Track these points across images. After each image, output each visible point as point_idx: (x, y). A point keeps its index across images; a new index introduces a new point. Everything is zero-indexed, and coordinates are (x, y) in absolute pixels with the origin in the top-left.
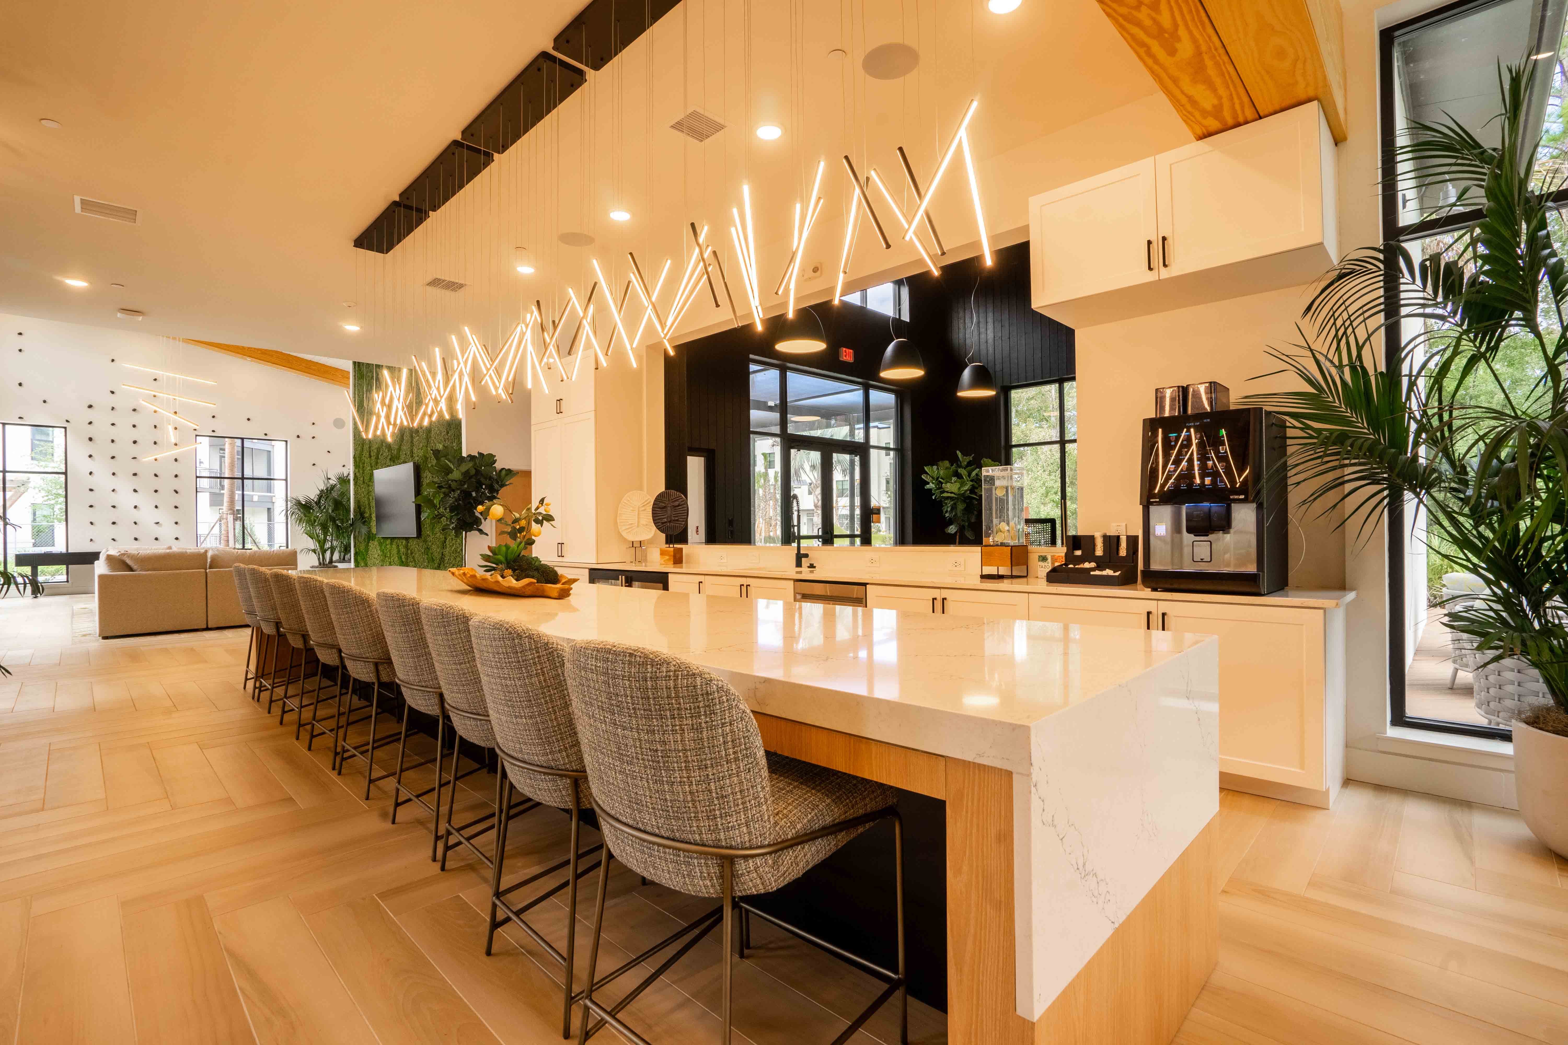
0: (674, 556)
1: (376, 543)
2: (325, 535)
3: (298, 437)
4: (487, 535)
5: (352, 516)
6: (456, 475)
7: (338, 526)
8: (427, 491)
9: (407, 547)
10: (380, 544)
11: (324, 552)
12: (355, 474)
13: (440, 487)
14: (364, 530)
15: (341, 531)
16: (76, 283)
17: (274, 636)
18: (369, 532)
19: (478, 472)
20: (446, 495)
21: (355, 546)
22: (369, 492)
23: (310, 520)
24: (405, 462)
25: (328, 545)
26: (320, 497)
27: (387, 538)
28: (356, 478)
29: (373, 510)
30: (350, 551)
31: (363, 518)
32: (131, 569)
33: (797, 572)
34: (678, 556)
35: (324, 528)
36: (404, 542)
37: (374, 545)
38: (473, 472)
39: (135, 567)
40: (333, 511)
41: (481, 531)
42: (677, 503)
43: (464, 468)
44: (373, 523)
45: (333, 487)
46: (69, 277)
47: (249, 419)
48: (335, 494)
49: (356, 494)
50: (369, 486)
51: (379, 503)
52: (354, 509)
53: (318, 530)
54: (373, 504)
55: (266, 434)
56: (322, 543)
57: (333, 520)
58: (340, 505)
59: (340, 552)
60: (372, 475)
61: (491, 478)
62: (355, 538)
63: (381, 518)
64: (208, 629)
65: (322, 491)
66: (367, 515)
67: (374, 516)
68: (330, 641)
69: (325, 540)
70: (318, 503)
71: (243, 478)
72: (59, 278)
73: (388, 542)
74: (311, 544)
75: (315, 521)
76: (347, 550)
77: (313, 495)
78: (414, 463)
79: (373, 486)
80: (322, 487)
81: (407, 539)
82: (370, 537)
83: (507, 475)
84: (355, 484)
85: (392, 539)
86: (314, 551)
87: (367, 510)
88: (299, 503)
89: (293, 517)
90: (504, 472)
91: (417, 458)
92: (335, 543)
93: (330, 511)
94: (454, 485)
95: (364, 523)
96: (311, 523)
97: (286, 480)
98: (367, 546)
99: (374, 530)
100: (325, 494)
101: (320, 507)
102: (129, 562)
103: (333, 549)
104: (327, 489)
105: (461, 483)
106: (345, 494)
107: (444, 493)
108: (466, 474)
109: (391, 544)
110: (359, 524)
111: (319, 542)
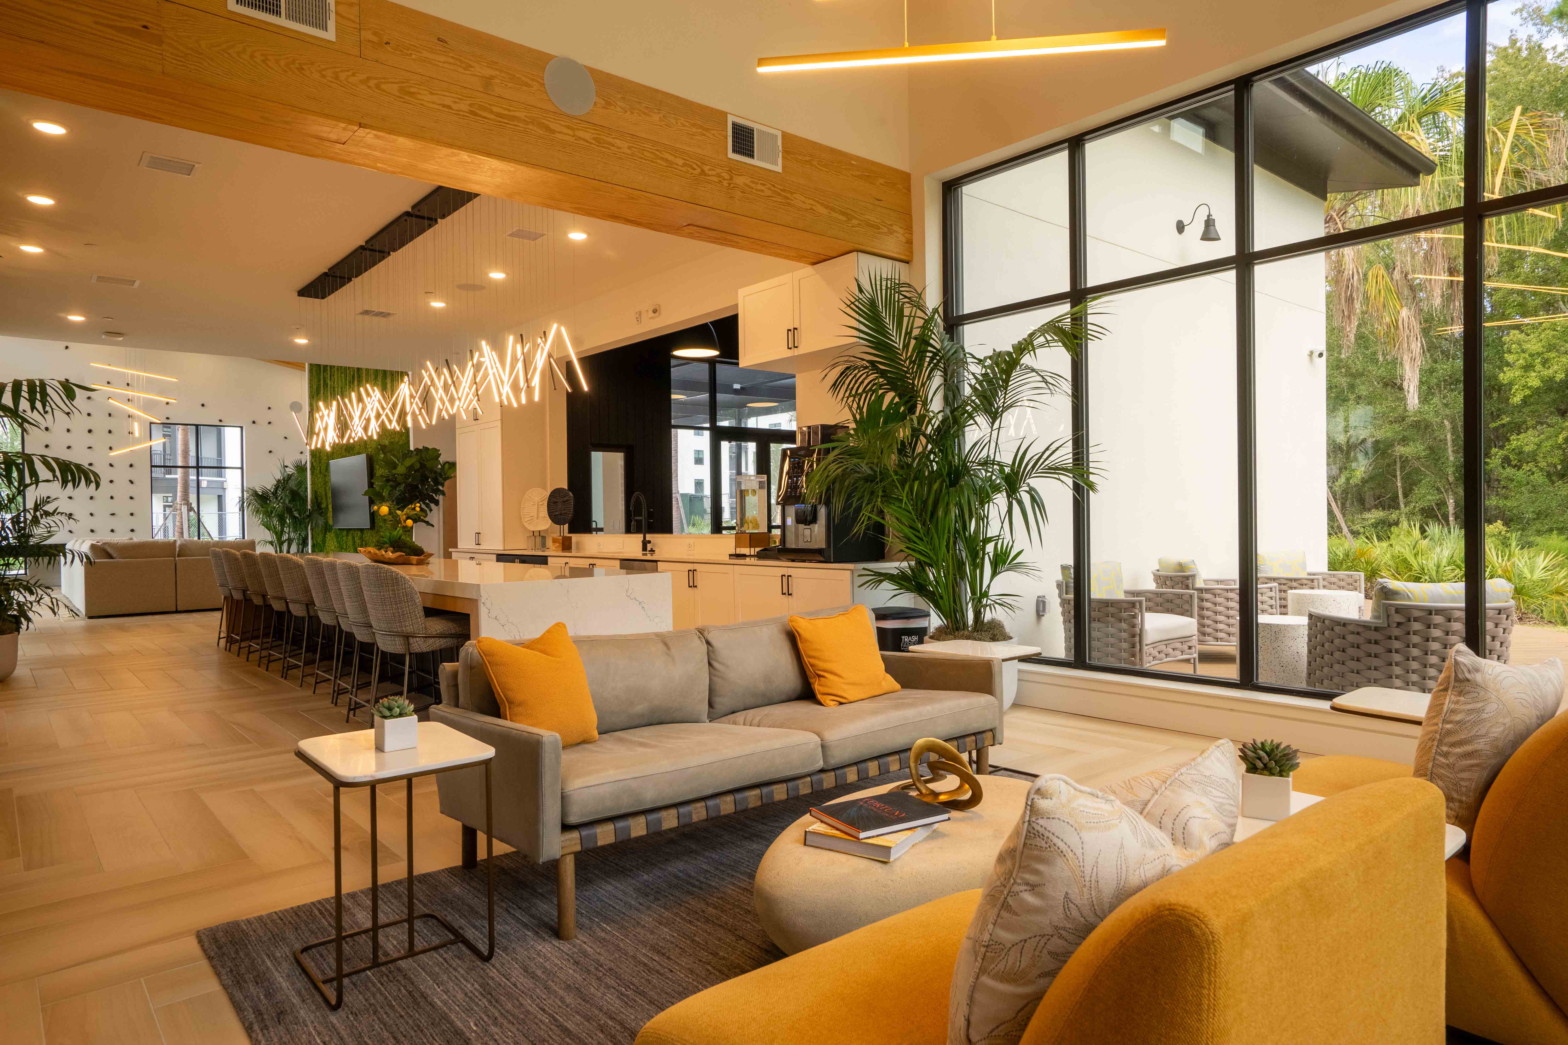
0: (563, 544)
1: (333, 535)
2: (283, 526)
3: (254, 422)
4: (433, 526)
5: (309, 507)
6: (401, 469)
7: (295, 517)
8: (377, 484)
9: (361, 538)
10: (337, 536)
11: (281, 543)
12: (312, 463)
13: (388, 480)
14: (321, 522)
15: (299, 524)
16: (76, 318)
17: (241, 601)
18: (326, 523)
19: (423, 466)
20: (394, 488)
21: (312, 538)
22: (326, 483)
23: (267, 512)
24: (359, 453)
25: (285, 537)
26: (277, 487)
27: (344, 529)
28: (313, 468)
29: (330, 501)
30: (308, 544)
31: (321, 509)
32: (111, 557)
33: (643, 554)
34: (566, 543)
35: (282, 520)
36: (359, 533)
37: (330, 536)
38: (417, 466)
39: (115, 555)
40: (290, 502)
41: (427, 523)
42: (566, 498)
43: (408, 462)
44: (330, 514)
45: (290, 477)
46: (70, 314)
47: (203, 405)
48: (292, 484)
49: (313, 484)
50: (325, 476)
51: (336, 493)
52: (312, 500)
53: (275, 522)
54: (330, 495)
55: (221, 421)
56: (279, 535)
57: (289, 511)
58: (297, 496)
59: (298, 545)
60: (328, 465)
61: (436, 472)
62: (312, 529)
63: (337, 509)
64: (177, 612)
65: (279, 481)
66: (323, 506)
67: (330, 507)
68: (281, 595)
69: (282, 531)
70: (275, 493)
71: (198, 467)
72: (62, 315)
73: (345, 533)
74: (268, 536)
75: (272, 512)
76: (304, 543)
77: (269, 484)
78: (367, 455)
79: (329, 476)
80: (279, 476)
81: (362, 530)
82: (327, 528)
83: (450, 468)
84: (312, 473)
85: (349, 530)
86: (271, 543)
87: (324, 501)
88: (255, 494)
89: (250, 508)
90: (447, 466)
91: (370, 450)
92: (292, 535)
93: (287, 501)
94: (400, 479)
95: (321, 514)
96: (268, 514)
97: (242, 468)
98: (324, 537)
99: (331, 522)
100: (282, 484)
101: (277, 498)
102: (109, 550)
103: (290, 541)
104: (284, 479)
105: (406, 476)
106: (302, 483)
107: (391, 486)
108: (410, 468)
109: (347, 535)
110: (316, 515)
111: (276, 533)
